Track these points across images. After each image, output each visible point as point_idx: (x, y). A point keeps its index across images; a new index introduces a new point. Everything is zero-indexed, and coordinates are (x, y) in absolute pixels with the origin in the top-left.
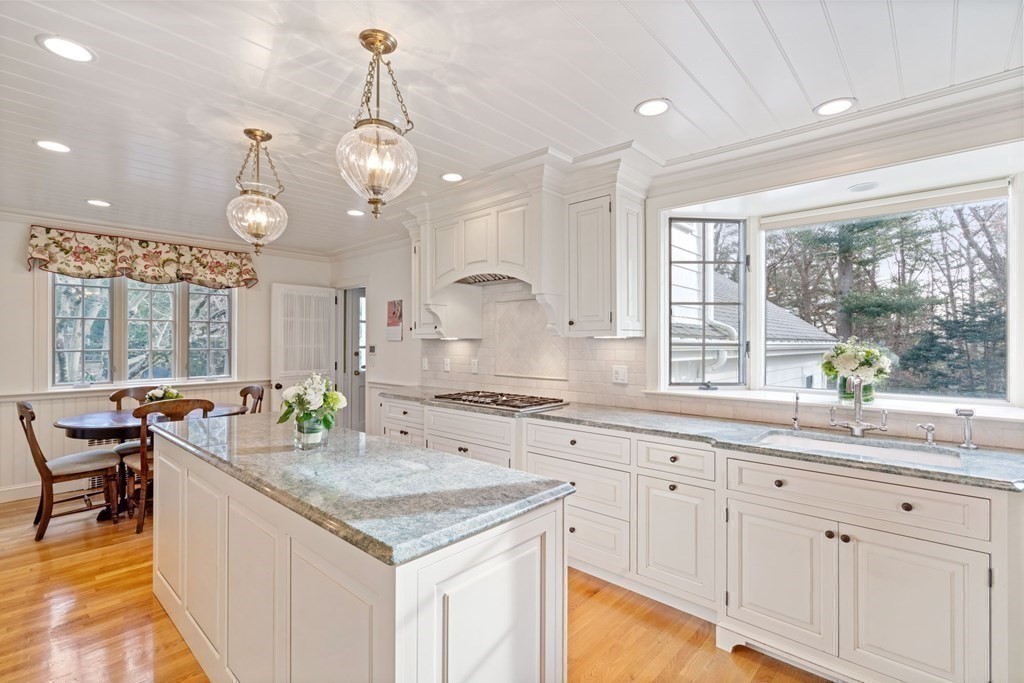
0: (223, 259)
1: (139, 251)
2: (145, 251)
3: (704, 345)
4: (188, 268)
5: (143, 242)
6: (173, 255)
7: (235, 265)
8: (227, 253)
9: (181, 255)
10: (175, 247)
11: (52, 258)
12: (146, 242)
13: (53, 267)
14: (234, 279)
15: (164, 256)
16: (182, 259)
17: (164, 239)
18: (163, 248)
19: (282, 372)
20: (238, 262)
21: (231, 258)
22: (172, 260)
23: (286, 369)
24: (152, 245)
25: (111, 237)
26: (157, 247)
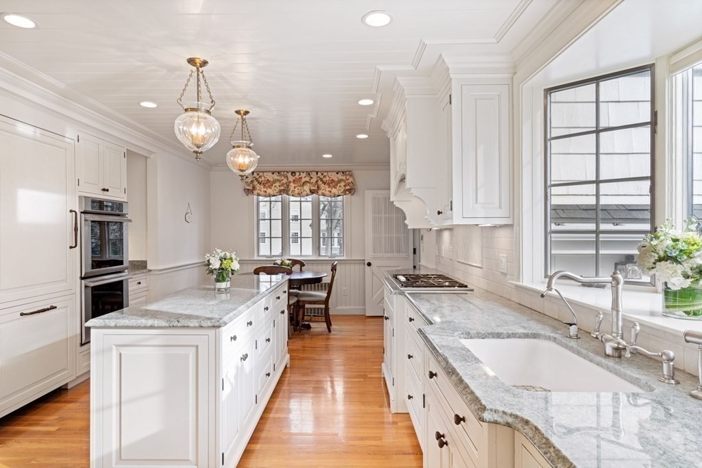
0: (335, 177)
1: (291, 178)
2: (294, 178)
3: (597, 232)
4: (314, 186)
5: (293, 173)
6: (307, 179)
7: (342, 180)
8: (337, 173)
9: (312, 178)
10: (308, 174)
11: (254, 188)
12: (294, 172)
13: (255, 192)
14: (342, 190)
15: (303, 180)
16: (312, 180)
17: (304, 170)
18: (303, 175)
19: (372, 254)
20: (344, 178)
21: (340, 176)
22: (307, 182)
23: (374, 252)
24: (297, 174)
25: (278, 172)
26: (300, 175)
